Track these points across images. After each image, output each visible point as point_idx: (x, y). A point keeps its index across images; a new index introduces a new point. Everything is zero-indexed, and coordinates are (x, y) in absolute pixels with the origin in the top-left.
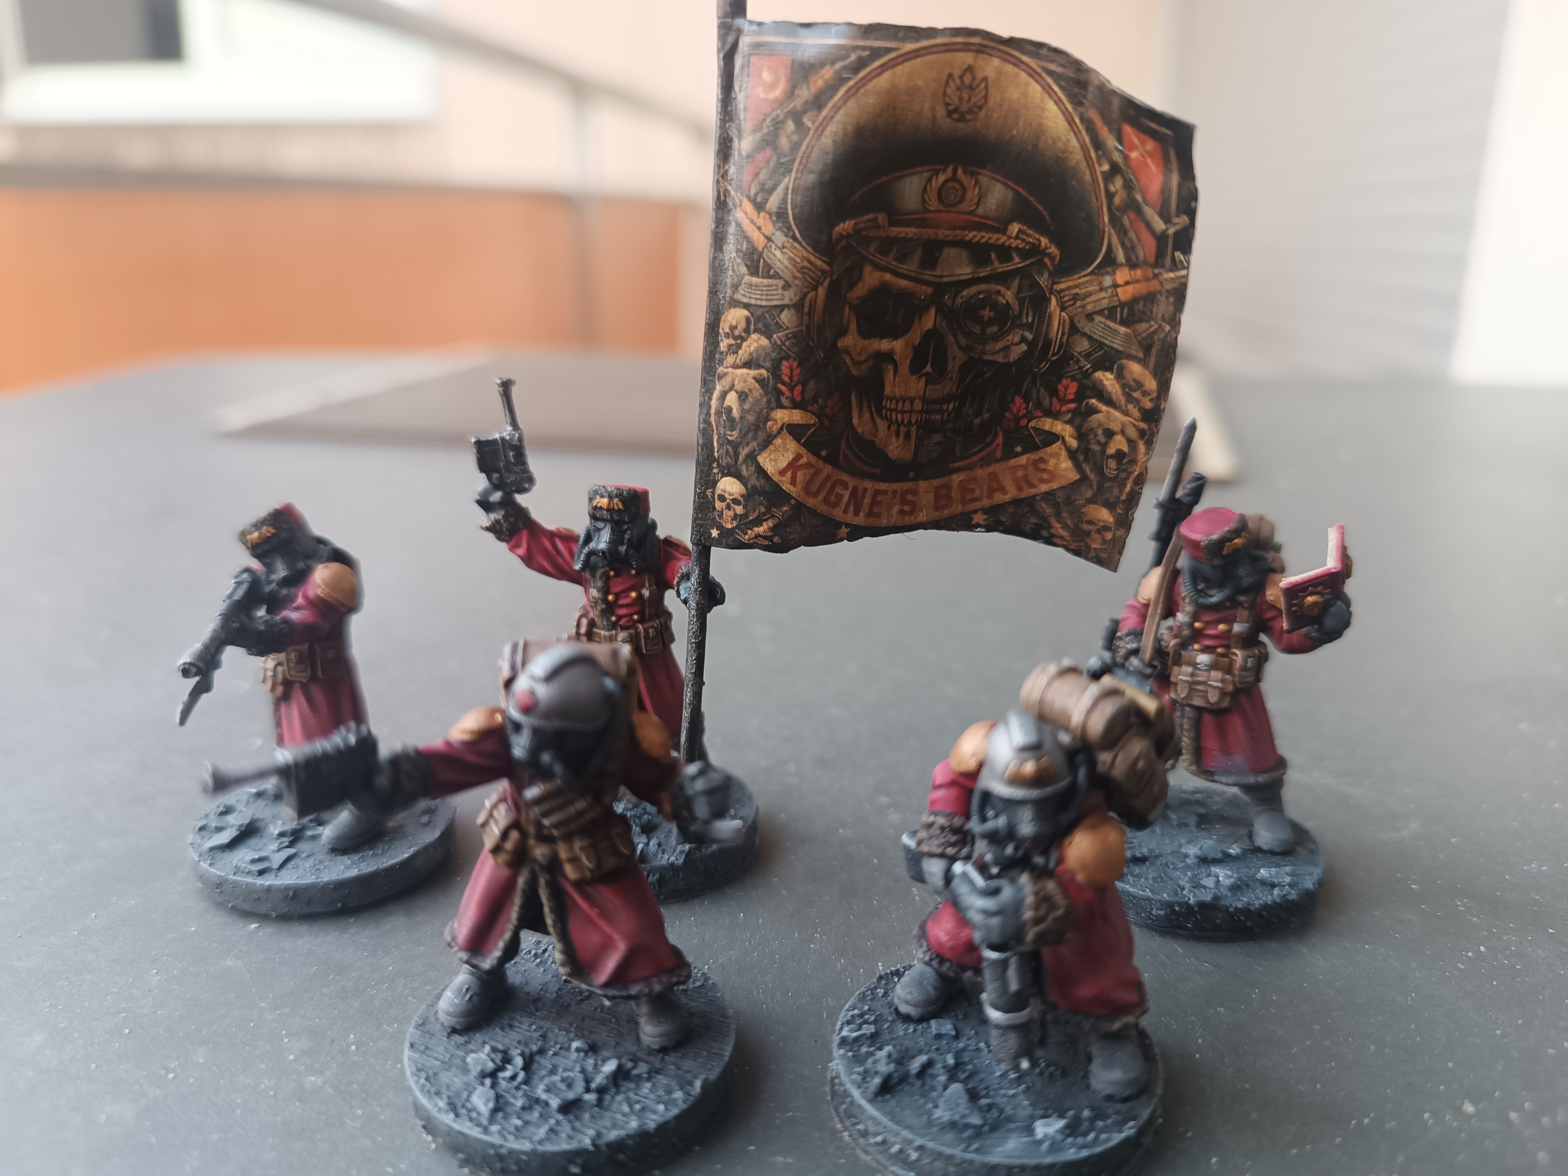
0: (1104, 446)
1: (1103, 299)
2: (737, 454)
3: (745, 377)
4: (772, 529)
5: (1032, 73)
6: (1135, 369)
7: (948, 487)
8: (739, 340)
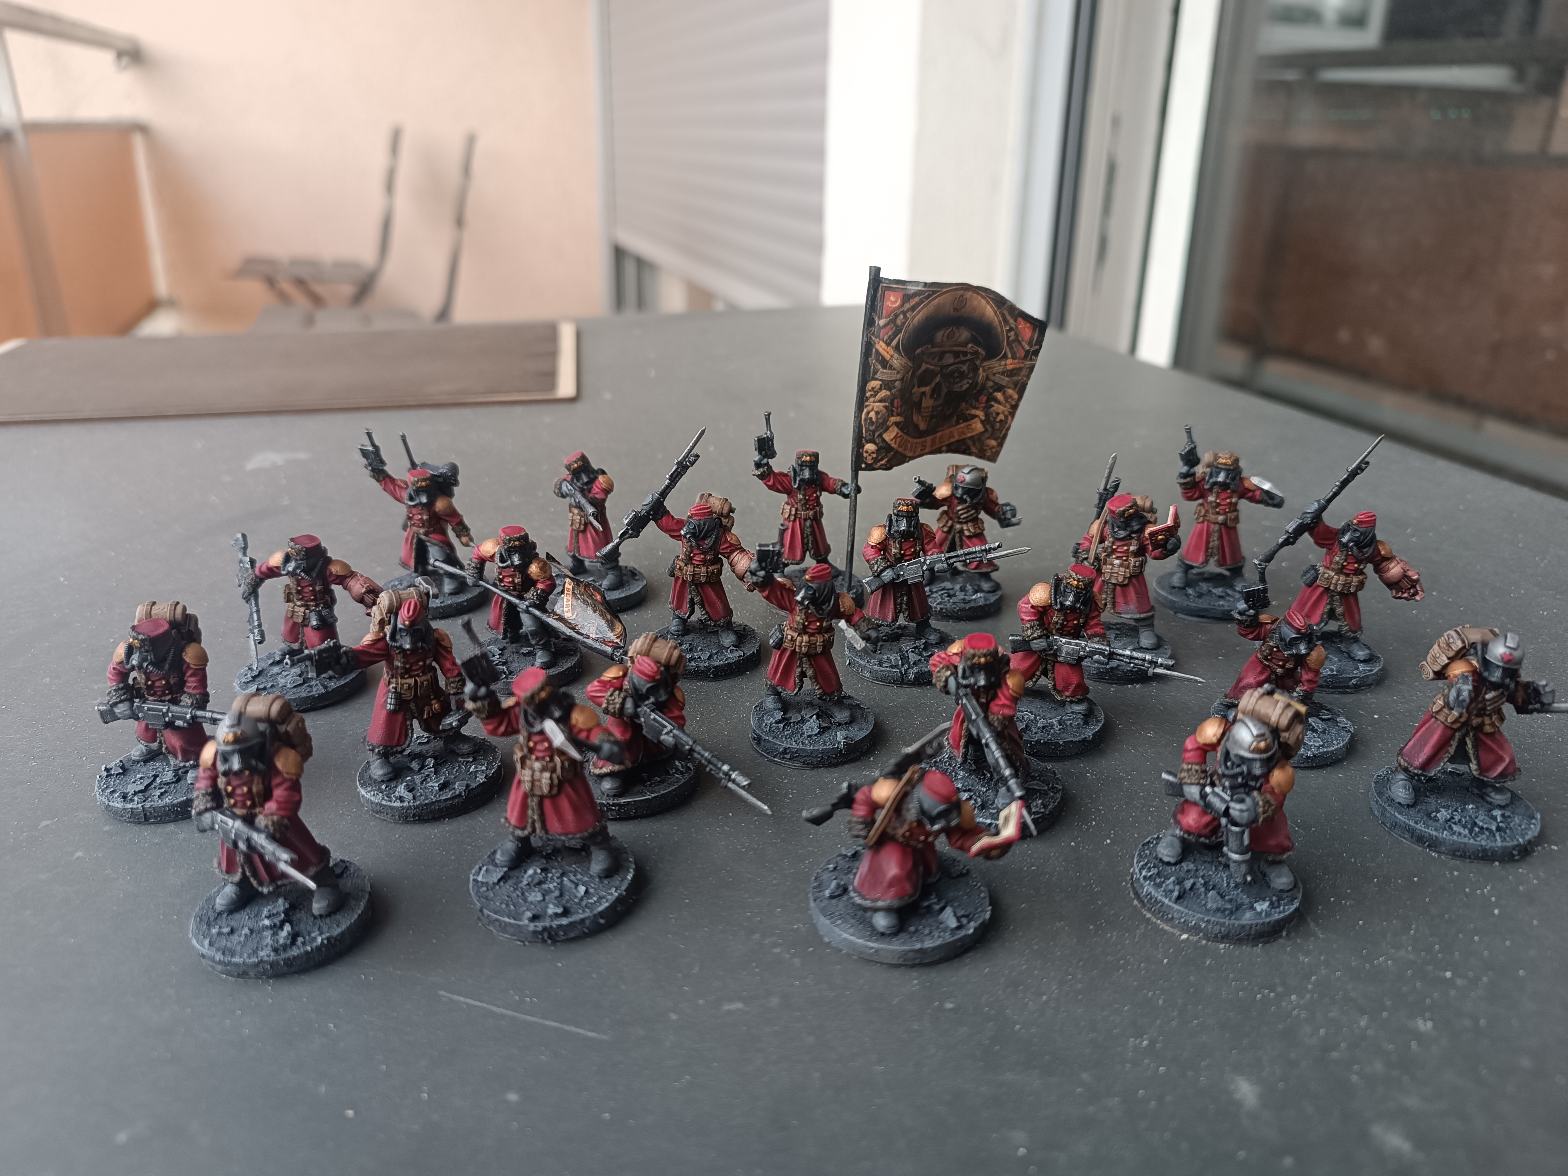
0: (995, 418)
1: (1001, 369)
2: (874, 435)
3: (878, 406)
4: (887, 462)
5: (983, 297)
6: (1010, 392)
7: (935, 438)
8: (876, 393)
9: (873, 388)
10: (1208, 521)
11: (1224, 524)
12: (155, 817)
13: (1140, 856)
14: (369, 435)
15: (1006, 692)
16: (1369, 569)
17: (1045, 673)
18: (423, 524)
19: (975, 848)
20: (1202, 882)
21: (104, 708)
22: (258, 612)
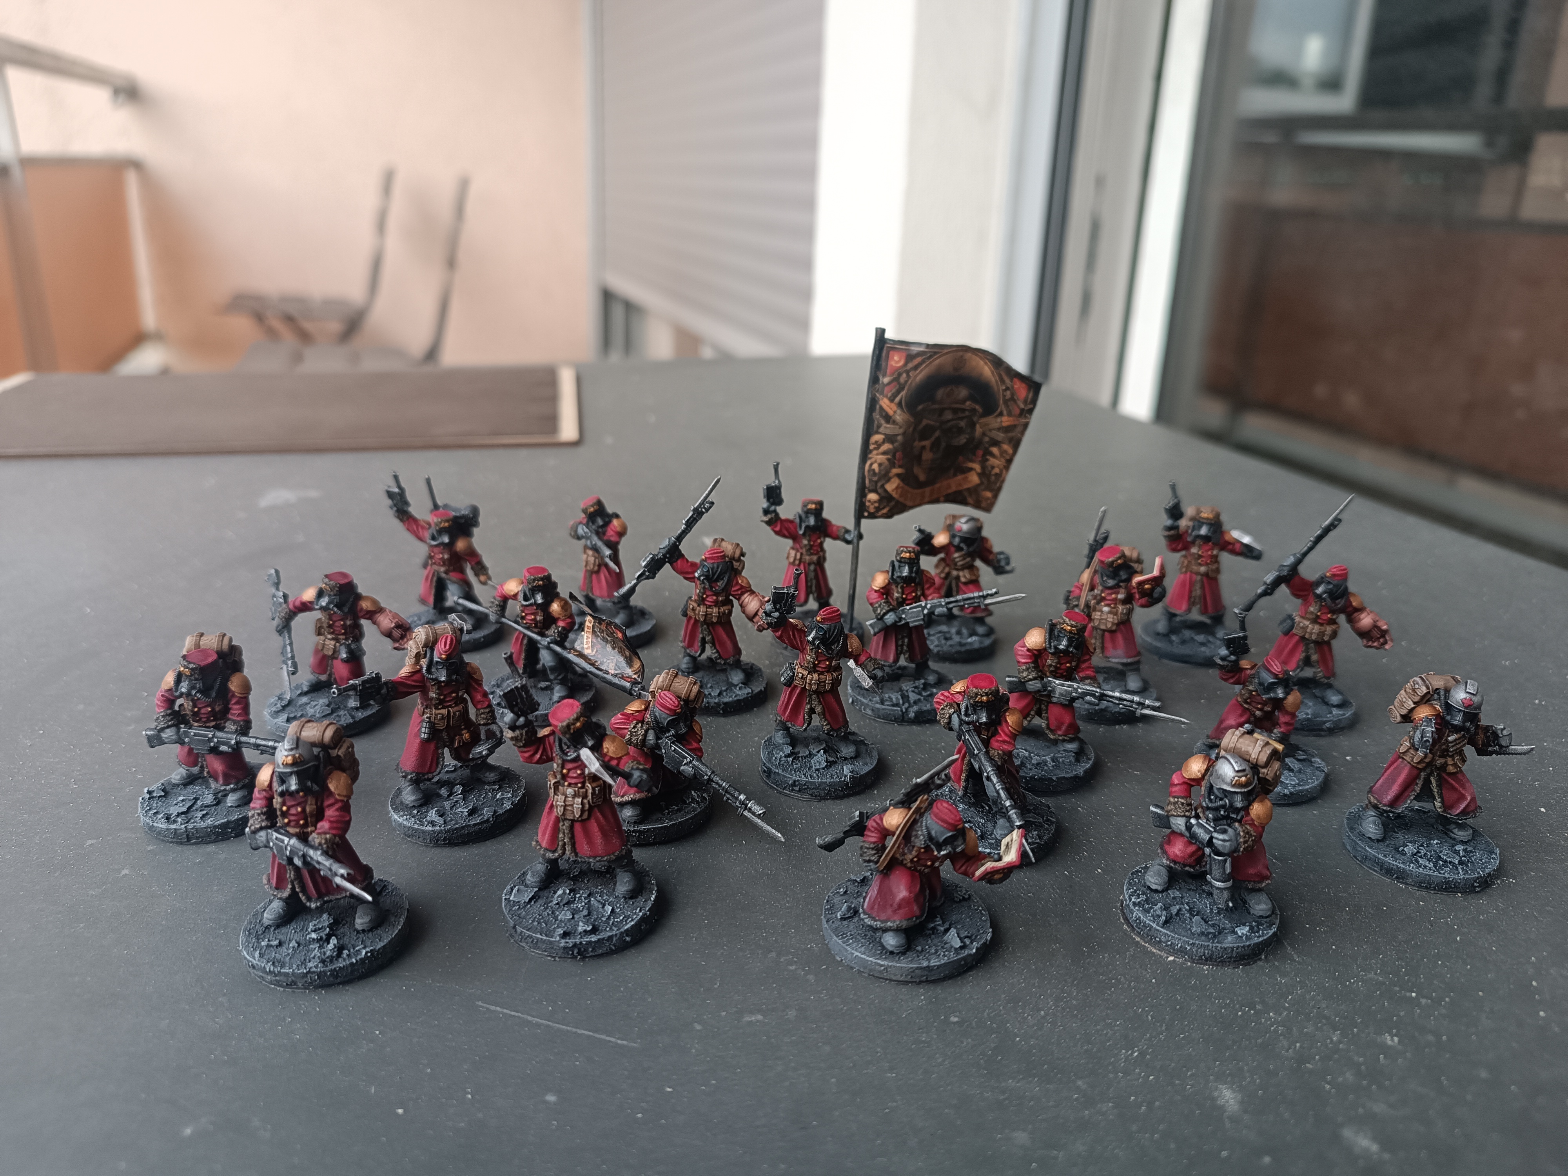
0: (990, 472)
1: (996, 425)
2: (876, 485)
3: (881, 458)
4: (889, 511)
5: (981, 358)
6: (1005, 447)
7: (934, 489)
8: (878, 445)
9: (876, 442)
10: (1191, 572)
11: (1206, 575)
12: (197, 838)
13: (1130, 884)
14: (396, 478)
15: (1006, 729)
16: (1342, 619)
17: (1039, 713)
18: (444, 563)
19: (978, 873)
20: (1187, 908)
21: (152, 733)
22: (291, 644)
